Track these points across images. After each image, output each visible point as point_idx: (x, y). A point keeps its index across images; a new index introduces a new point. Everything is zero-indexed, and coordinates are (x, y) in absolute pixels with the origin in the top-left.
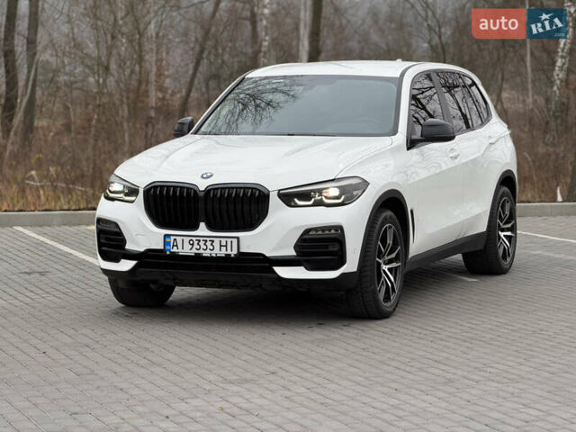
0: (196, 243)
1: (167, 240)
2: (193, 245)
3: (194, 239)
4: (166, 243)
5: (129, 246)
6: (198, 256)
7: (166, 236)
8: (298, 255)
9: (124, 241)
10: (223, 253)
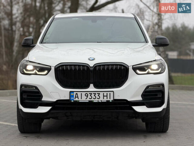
0: (89, 95)
1: (72, 94)
2: (87, 96)
3: (88, 93)
4: (70, 96)
5: (44, 99)
6: (91, 103)
7: (71, 92)
8: (143, 100)
9: (41, 96)
10: (105, 100)
